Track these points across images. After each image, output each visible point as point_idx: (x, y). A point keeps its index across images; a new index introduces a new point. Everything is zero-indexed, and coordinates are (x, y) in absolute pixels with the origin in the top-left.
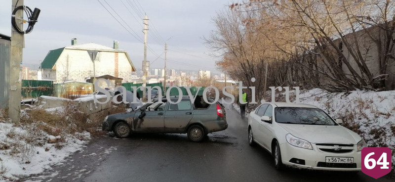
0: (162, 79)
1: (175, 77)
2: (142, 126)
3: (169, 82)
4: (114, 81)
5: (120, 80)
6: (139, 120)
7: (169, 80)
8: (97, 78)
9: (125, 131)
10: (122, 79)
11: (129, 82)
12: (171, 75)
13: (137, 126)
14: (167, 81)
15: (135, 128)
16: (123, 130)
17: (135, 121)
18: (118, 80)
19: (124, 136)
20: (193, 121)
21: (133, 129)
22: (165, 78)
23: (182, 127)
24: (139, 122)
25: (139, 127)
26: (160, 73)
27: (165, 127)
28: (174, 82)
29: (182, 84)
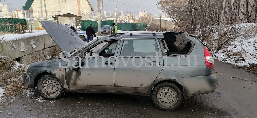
0: (114, 19)
1: (123, 17)
2: (79, 82)
3: (119, 20)
4: (74, 19)
5: (80, 18)
6: (74, 73)
7: (119, 19)
8: (61, 16)
9: (55, 88)
10: (81, 17)
11: (89, 19)
12: (120, 15)
13: (72, 82)
14: (117, 20)
15: (68, 85)
16: (51, 87)
17: (68, 75)
18: (78, 17)
19: (53, 96)
20: (162, 77)
21: (66, 86)
22: (116, 17)
23: (143, 86)
24: (73, 77)
25: (75, 84)
26: (113, 14)
27: (115, 85)
28: (123, 20)
29: (129, 21)
